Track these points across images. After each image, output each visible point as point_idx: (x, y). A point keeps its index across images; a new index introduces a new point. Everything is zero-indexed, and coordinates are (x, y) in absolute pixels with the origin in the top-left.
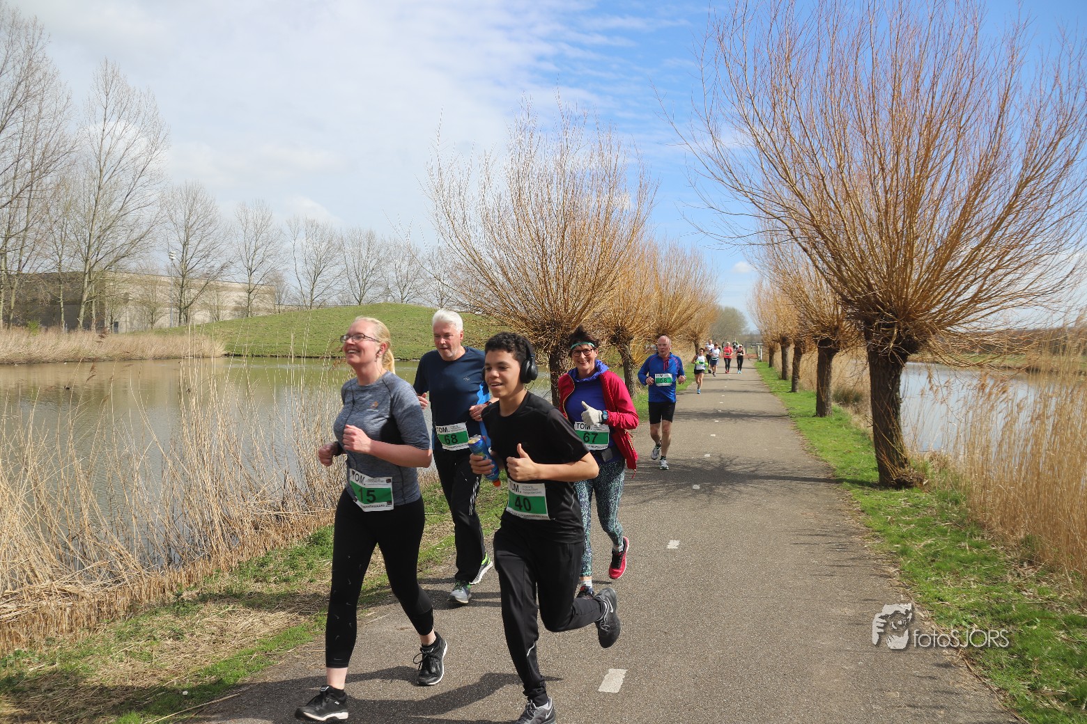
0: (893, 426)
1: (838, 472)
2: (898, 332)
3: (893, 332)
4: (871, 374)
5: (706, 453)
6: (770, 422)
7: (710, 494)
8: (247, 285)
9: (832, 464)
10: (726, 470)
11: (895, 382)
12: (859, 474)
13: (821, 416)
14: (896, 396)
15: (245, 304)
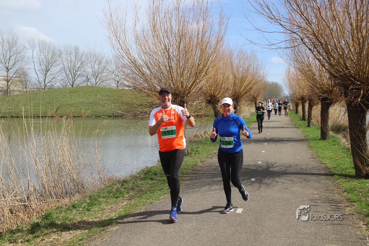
0: (362, 144)
1: (332, 170)
2: (363, 93)
3: (361, 92)
4: (349, 116)
5: (259, 161)
6: (294, 144)
7: (260, 183)
8: (6, 77)
9: (329, 165)
10: (270, 170)
11: (363, 120)
12: (344, 171)
13: (324, 139)
14: (363, 127)
15: (5, 88)
